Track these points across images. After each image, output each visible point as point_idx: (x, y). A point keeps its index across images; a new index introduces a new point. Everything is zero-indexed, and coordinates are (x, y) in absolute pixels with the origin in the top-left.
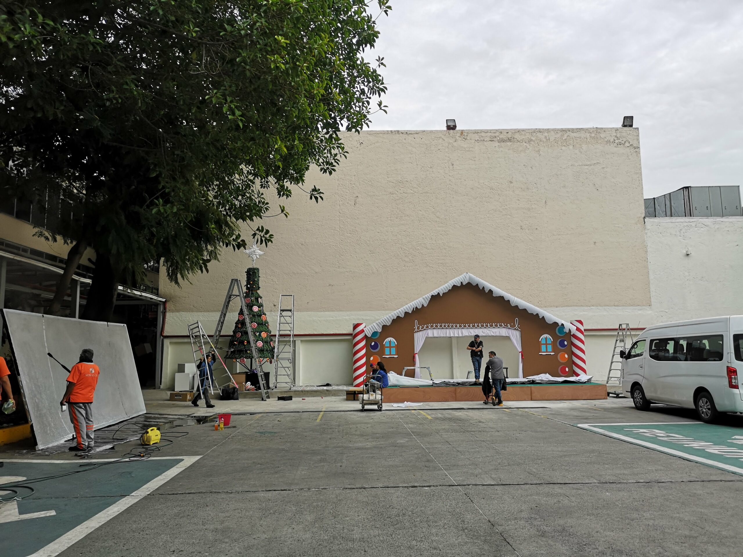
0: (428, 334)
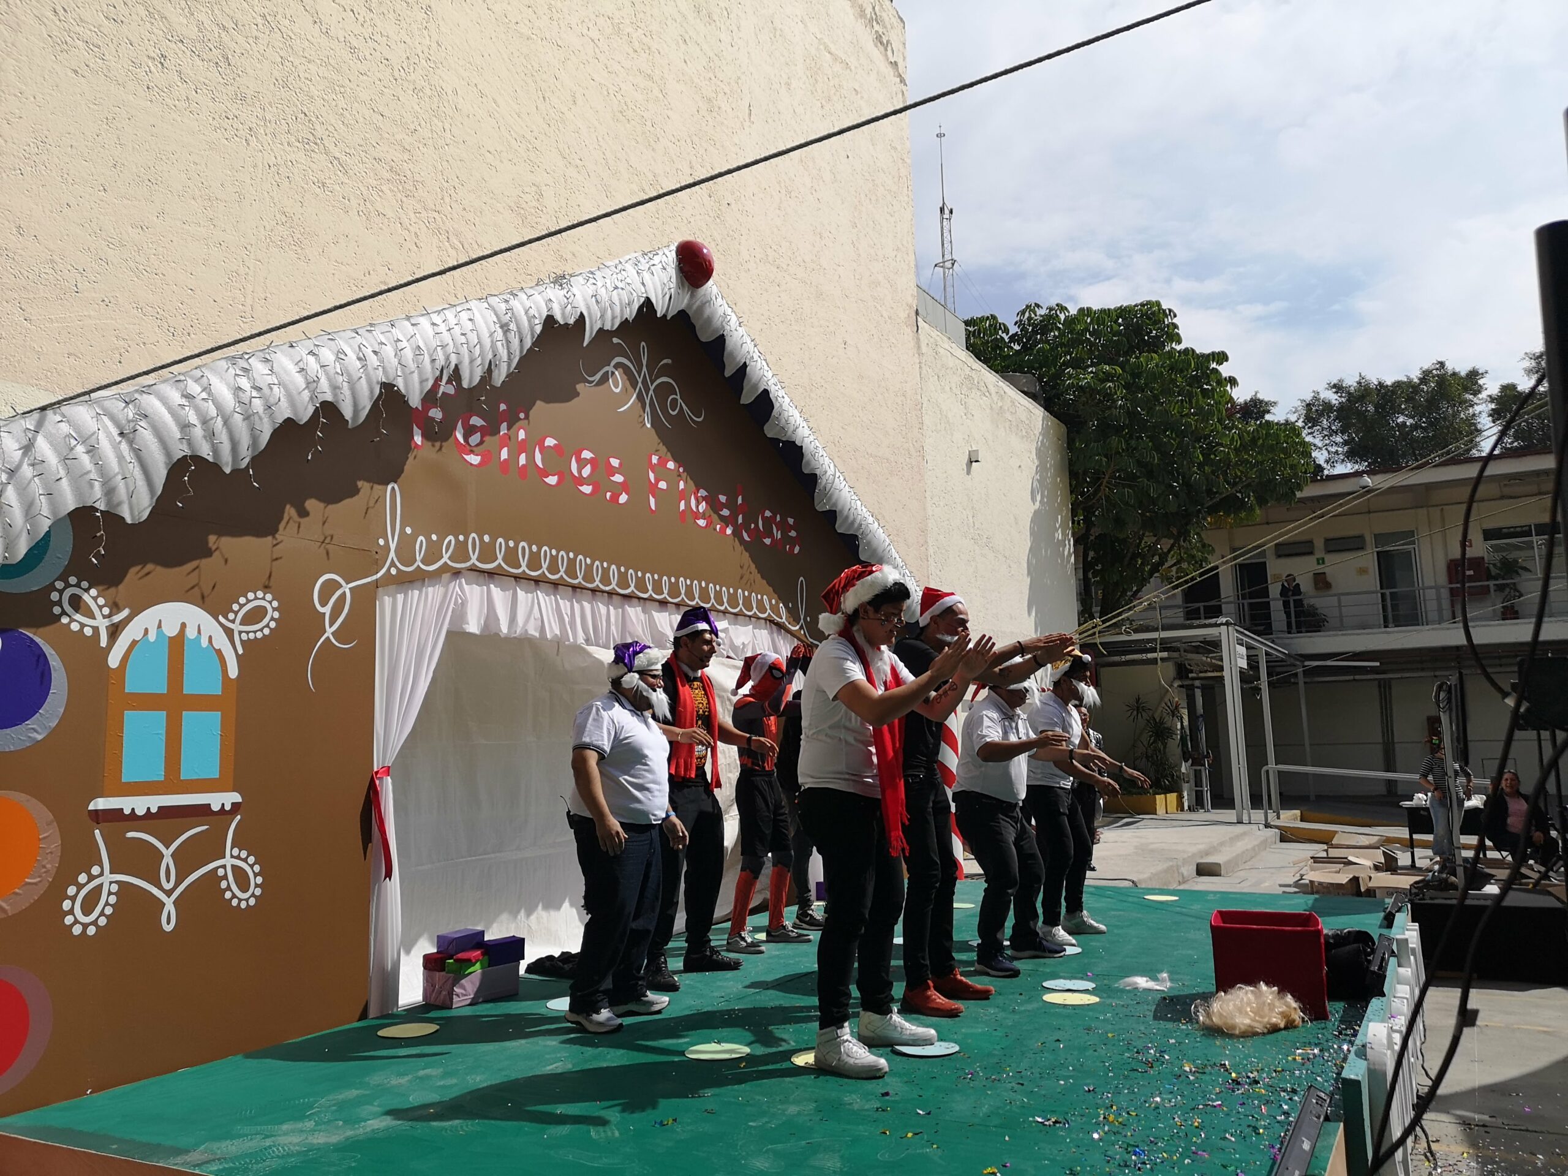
0: (460, 614)
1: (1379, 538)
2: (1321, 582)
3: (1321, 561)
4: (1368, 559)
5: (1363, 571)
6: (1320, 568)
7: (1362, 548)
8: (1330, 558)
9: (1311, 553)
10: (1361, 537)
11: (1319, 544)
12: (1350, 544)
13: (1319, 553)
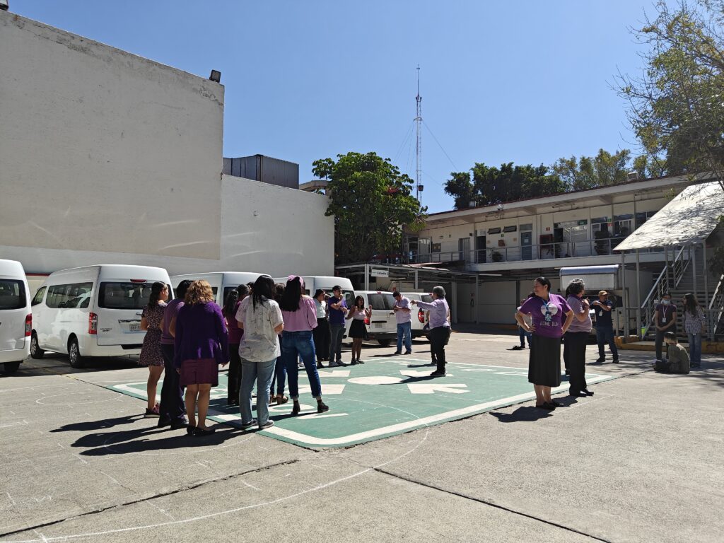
1: (522, 227)
2: (502, 243)
3: (502, 236)
4: (517, 235)
5: (515, 240)
6: (501, 238)
7: (516, 230)
8: (506, 234)
9: (500, 232)
10: (516, 226)
11: (502, 229)
12: (513, 229)
13: (502, 233)
